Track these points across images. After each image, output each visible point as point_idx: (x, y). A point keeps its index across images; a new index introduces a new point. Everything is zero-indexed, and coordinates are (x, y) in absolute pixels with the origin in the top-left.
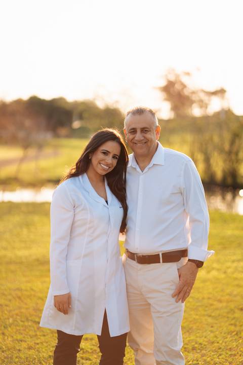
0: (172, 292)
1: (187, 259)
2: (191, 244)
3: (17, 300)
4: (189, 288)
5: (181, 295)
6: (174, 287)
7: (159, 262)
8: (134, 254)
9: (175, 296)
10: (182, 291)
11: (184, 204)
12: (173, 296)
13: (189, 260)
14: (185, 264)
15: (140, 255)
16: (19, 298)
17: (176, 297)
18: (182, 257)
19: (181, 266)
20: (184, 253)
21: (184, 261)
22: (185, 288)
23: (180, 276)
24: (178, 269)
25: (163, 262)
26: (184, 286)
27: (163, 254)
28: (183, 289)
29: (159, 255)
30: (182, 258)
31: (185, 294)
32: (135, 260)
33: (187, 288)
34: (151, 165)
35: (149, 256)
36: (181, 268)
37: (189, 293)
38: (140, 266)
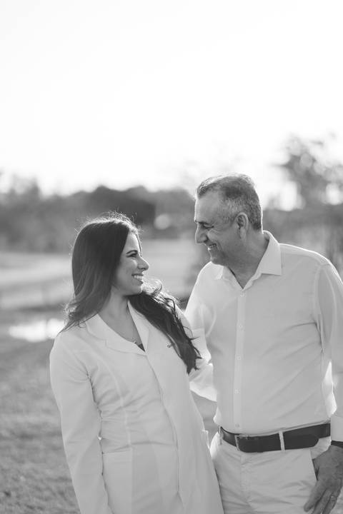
0: (304, 502)
1: (329, 440)
2: (337, 412)
3: (59, 496)
4: (335, 494)
5: (321, 506)
6: (307, 493)
7: (280, 449)
8: (233, 435)
9: (310, 508)
10: (323, 500)
11: (321, 342)
12: (307, 509)
13: (333, 443)
14: (325, 450)
15: (244, 436)
16: (62, 494)
17: (312, 510)
18: (321, 437)
19: (318, 454)
20: (323, 430)
21: (325, 444)
22: (328, 493)
23: (317, 473)
24: (313, 460)
25: (286, 448)
26: (326, 489)
27: (285, 434)
28: (324, 496)
29: (278, 434)
30: (320, 440)
31: (327, 506)
32: (236, 446)
33: (330, 494)
34: (257, 276)
35: (259, 438)
36: (319, 456)
37: (335, 501)
38: (245, 456)
